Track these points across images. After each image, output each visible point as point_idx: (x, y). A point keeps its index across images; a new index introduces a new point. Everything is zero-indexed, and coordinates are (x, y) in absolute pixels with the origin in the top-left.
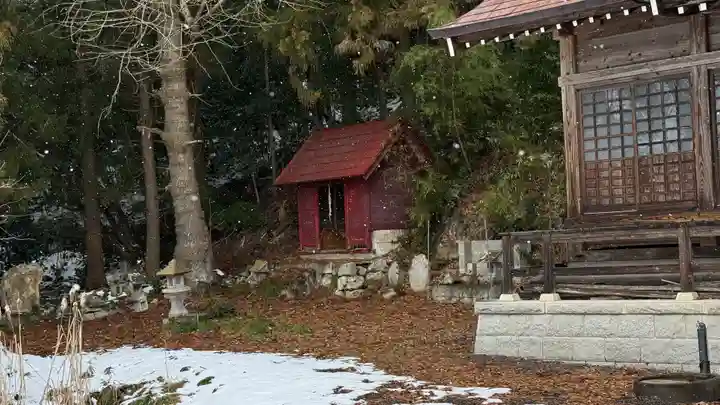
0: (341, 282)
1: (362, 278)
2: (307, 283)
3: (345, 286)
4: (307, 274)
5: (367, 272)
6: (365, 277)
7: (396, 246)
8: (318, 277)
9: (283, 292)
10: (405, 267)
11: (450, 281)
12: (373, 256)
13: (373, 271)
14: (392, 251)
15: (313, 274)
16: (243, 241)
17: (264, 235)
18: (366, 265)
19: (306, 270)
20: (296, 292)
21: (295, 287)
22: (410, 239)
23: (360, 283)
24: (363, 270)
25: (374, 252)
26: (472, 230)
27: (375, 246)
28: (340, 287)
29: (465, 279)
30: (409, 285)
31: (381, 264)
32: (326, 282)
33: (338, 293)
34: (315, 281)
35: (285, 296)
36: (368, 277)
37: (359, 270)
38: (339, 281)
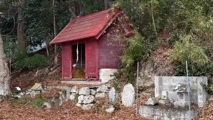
0: (80, 98)
1: (93, 97)
2: (60, 98)
3: (83, 101)
4: (61, 93)
5: (96, 93)
6: (94, 96)
7: (113, 77)
8: (68, 95)
9: (45, 104)
10: (119, 90)
11: (152, 103)
12: (100, 83)
13: (100, 92)
14: (110, 80)
15: (65, 92)
16: (37, 73)
17: (47, 70)
18: (95, 89)
19: (61, 90)
20: (53, 104)
21: (53, 100)
22: (121, 74)
23: (91, 100)
24: (93, 92)
25: (101, 81)
26: (160, 70)
27: (101, 77)
28: (80, 102)
29: (161, 102)
30: (121, 102)
31: (104, 88)
32: (72, 97)
33: (78, 105)
34: (65, 96)
35: (45, 106)
36: (96, 96)
37: (91, 91)
38: (79, 98)
